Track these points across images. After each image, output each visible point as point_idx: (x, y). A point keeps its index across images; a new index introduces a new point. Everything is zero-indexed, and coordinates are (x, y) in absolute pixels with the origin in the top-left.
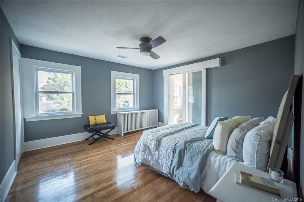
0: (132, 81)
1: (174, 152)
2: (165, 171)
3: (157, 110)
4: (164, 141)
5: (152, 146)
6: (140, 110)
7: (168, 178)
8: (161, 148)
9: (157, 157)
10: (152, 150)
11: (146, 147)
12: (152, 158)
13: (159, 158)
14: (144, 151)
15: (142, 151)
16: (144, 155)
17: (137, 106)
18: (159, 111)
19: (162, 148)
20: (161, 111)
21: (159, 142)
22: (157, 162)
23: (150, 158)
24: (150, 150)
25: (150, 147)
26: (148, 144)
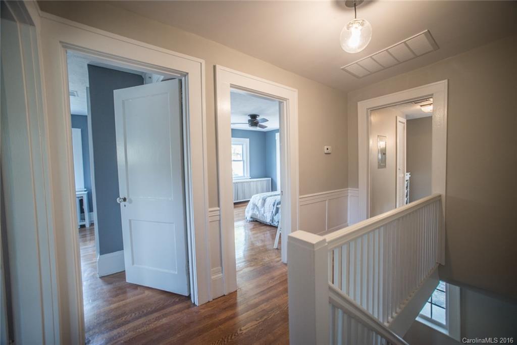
0: (241, 146)
1: (274, 205)
2: (268, 220)
3: (270, 179)
4: (268, 200)
5: (259, 205)
6: (250, 179)
7: (271, 226)
8: (265, 205)
9: (263, 212)
10: (259, 207)
11: (255, 206)
12: (259, 212)
13: (264, 213)
14: (253, 209)
15: (252, 209)
16: (253, 211)
17: (248, 175)
18: (272, 180)
19: (267, 205)
20: (274, 179)
21: (264, 200)
22: (263, 215)
23: (257, 213)
24: (257, 207)
25: (258, 206)
26: (256, 204)
